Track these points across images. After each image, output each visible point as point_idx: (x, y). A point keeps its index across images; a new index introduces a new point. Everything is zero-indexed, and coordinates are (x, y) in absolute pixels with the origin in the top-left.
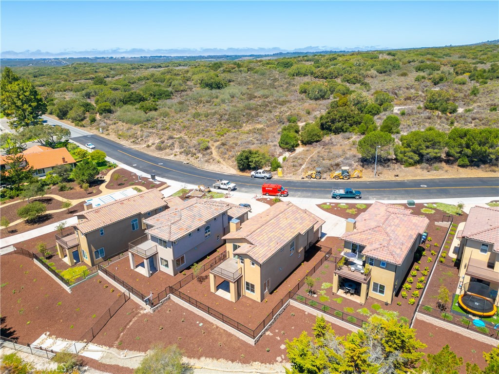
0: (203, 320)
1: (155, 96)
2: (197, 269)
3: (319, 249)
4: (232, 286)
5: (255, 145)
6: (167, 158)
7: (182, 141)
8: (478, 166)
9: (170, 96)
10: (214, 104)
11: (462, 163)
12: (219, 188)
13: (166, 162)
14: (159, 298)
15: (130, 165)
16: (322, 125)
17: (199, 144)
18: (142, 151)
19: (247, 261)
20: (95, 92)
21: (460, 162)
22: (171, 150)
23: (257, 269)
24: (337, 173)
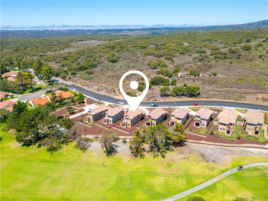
0: (120, 131)
1: (90, 66)
2: (117, 122)
3: (144, 118)
4: (125, 125)
5: (130, 89)
6: (102, 94)
7: (106, 88)
8: (192, 97)
9: (96, 66)
10: (114, 71)
11: (188, 96)
12: (120, 104)
13: (102, 95)
14: (110, 127)
15: (91, 97)
16: (152, 82)
17: (112, 89)
18: (92, 91)
19: (128, 119)
20: (66, 64)
21: (187, 96)
22: (102, 91)
23: (130, 121)
24: (153, 99)
